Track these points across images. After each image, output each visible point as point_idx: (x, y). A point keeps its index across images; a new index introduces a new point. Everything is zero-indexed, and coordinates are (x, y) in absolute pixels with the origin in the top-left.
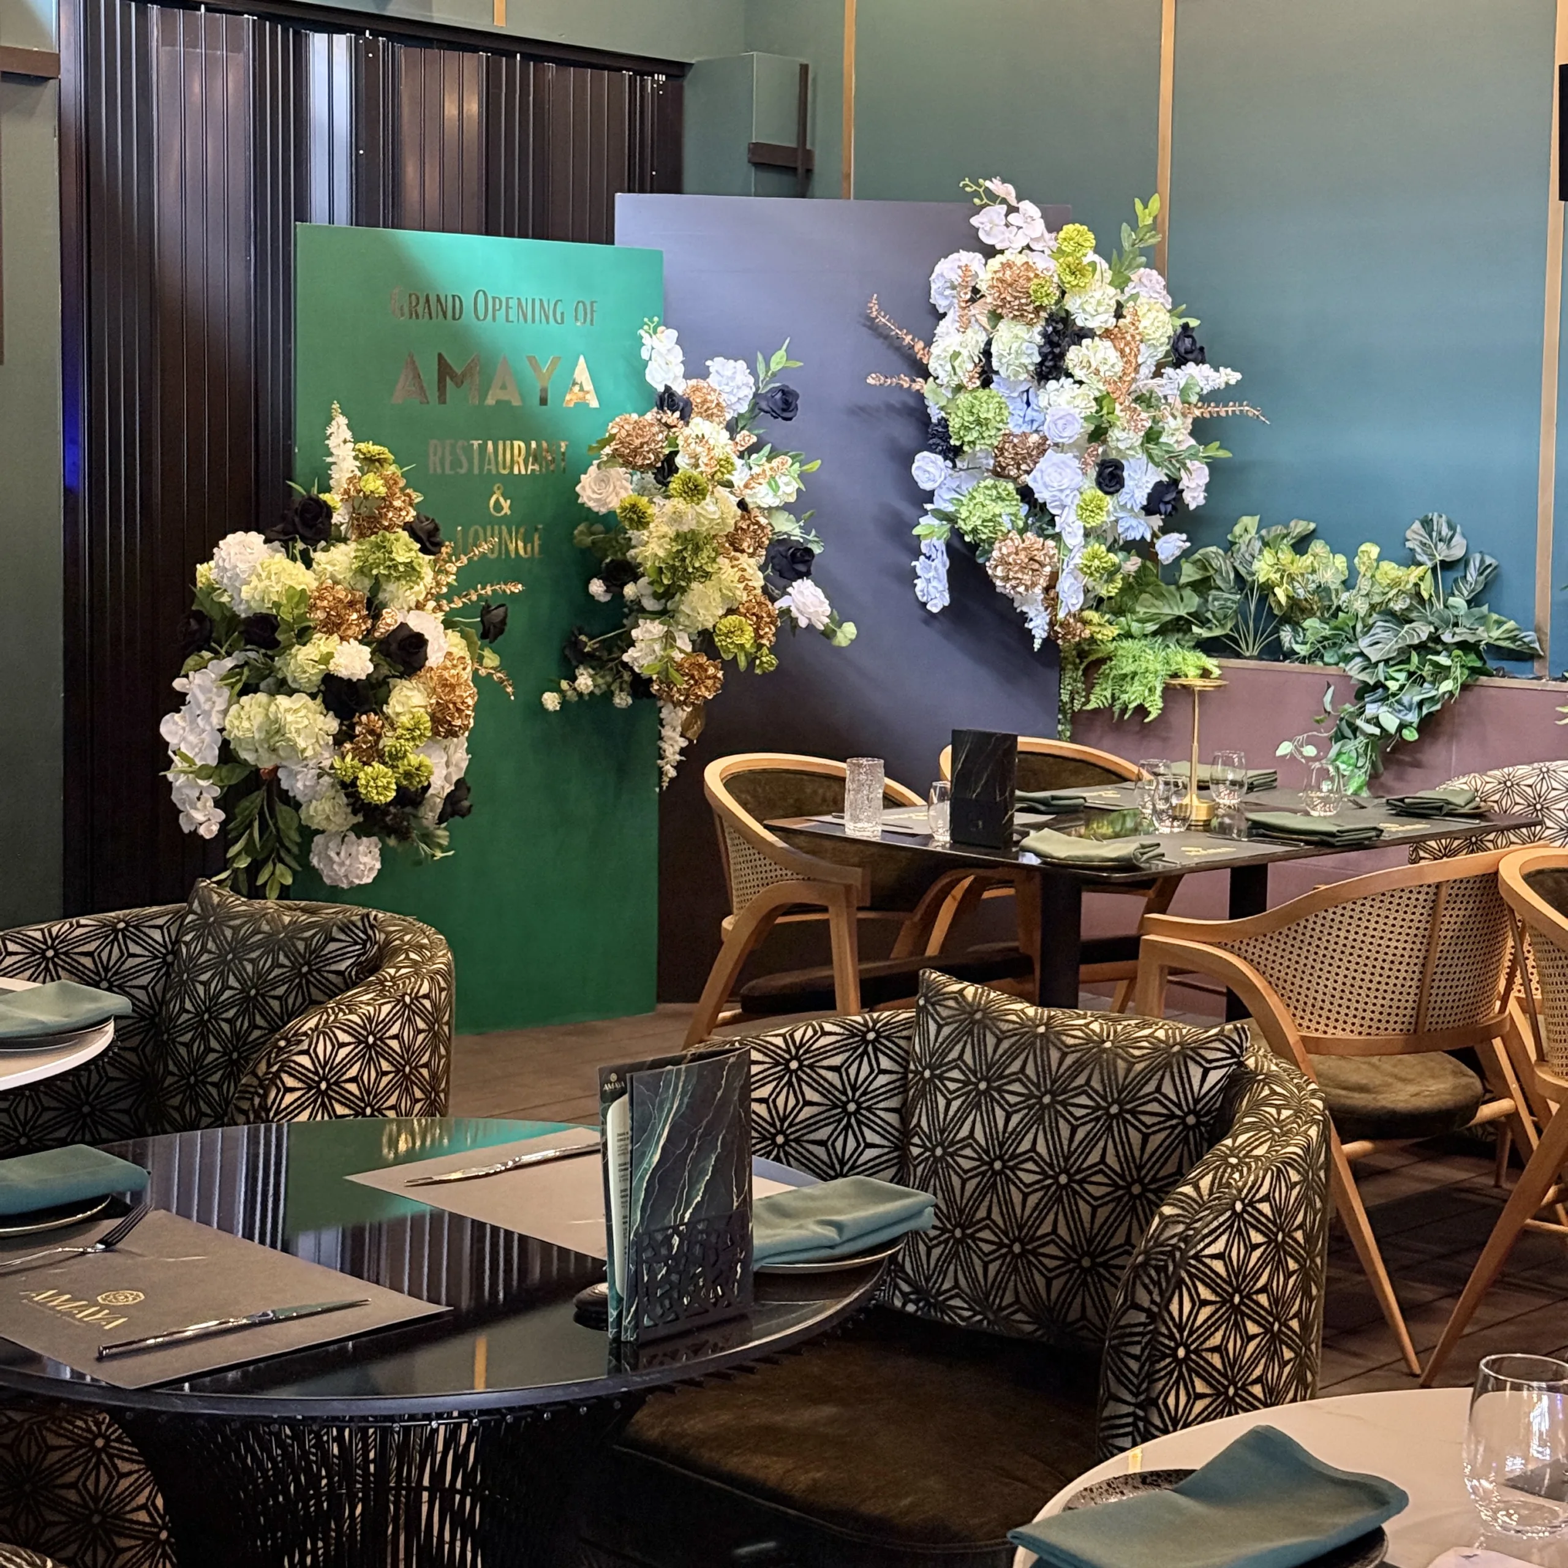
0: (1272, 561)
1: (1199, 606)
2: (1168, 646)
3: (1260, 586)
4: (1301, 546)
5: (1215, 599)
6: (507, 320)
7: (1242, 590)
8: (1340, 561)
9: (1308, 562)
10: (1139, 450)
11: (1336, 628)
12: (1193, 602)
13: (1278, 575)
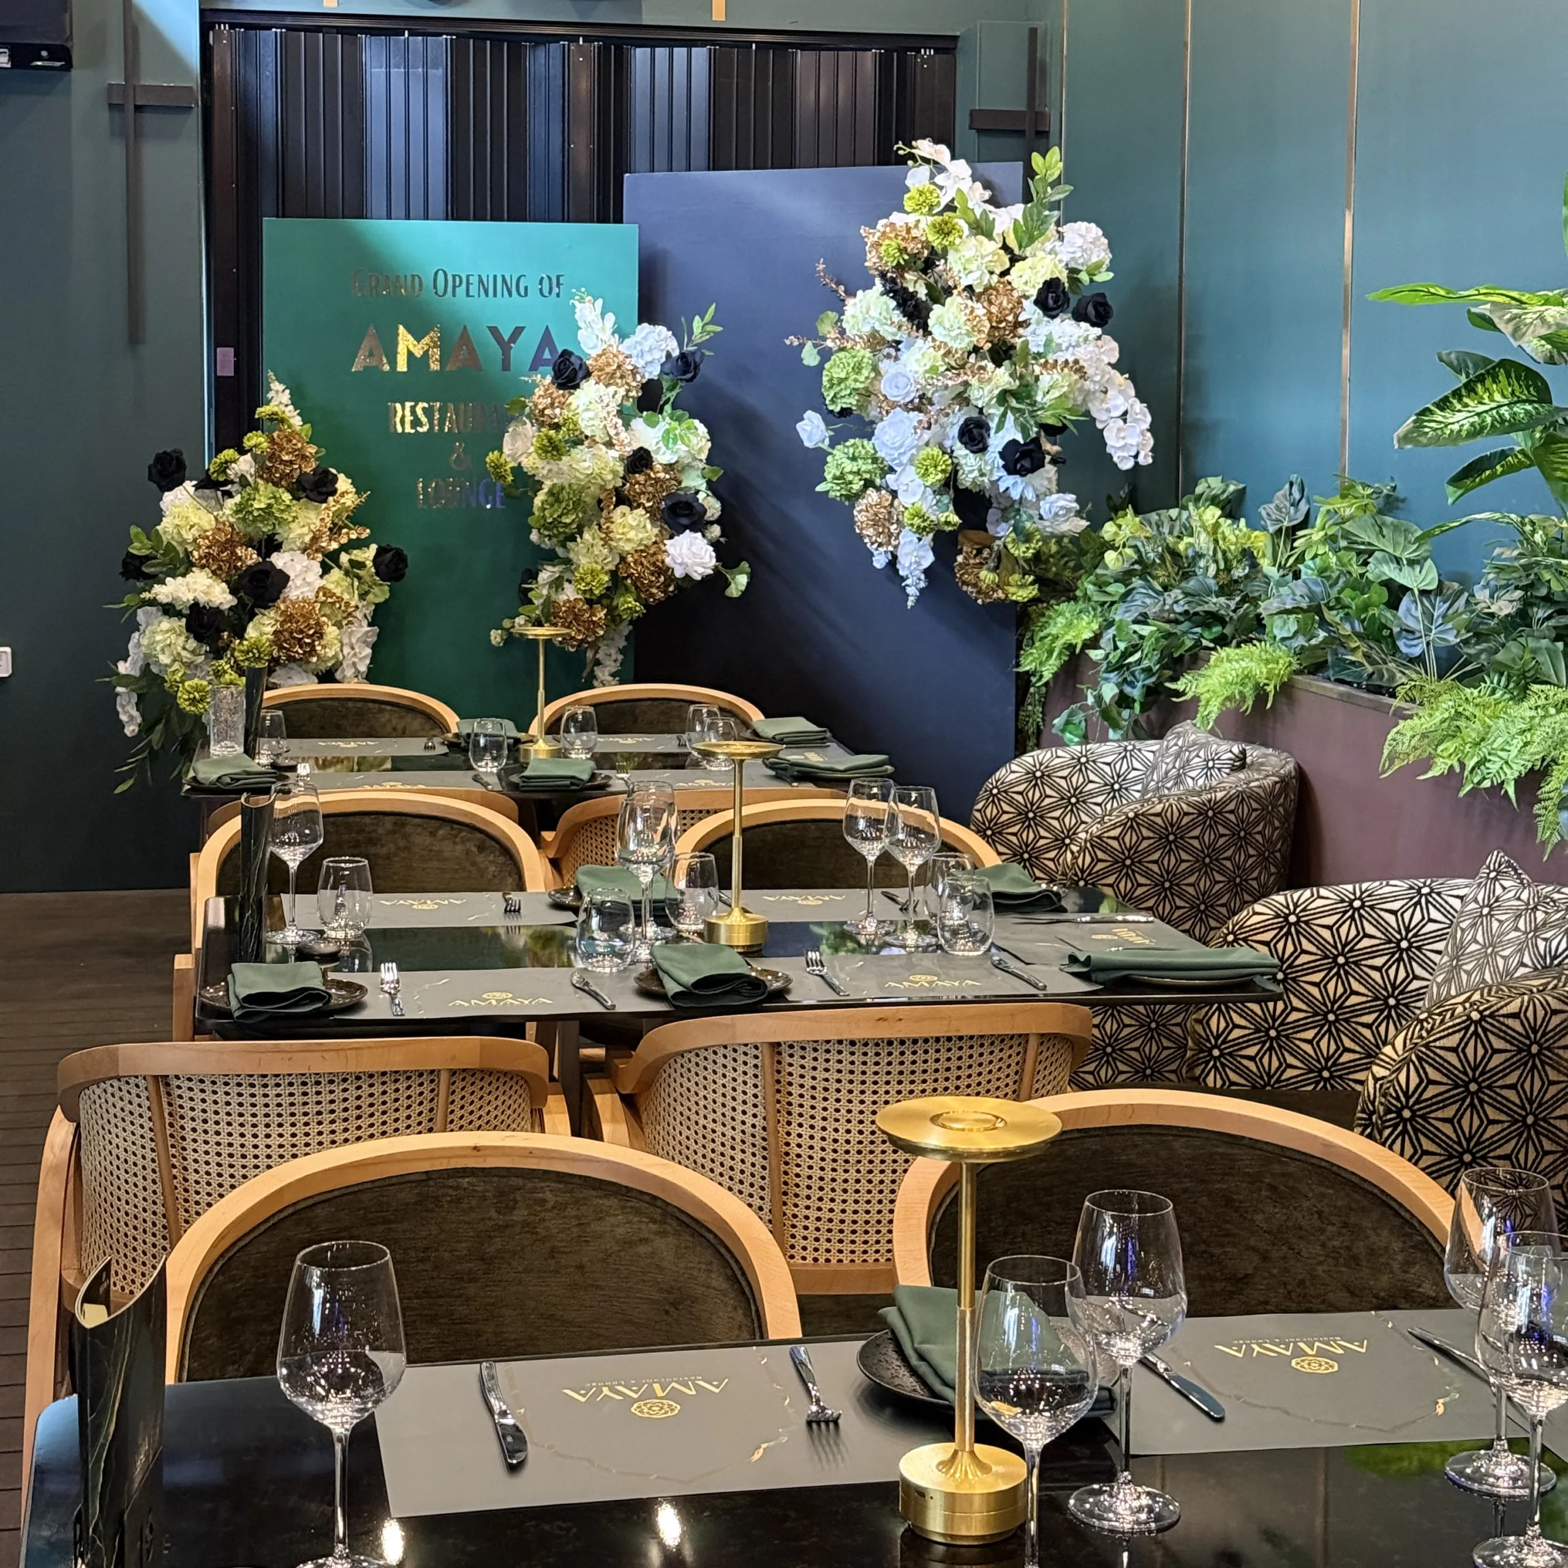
6: (468, 295)
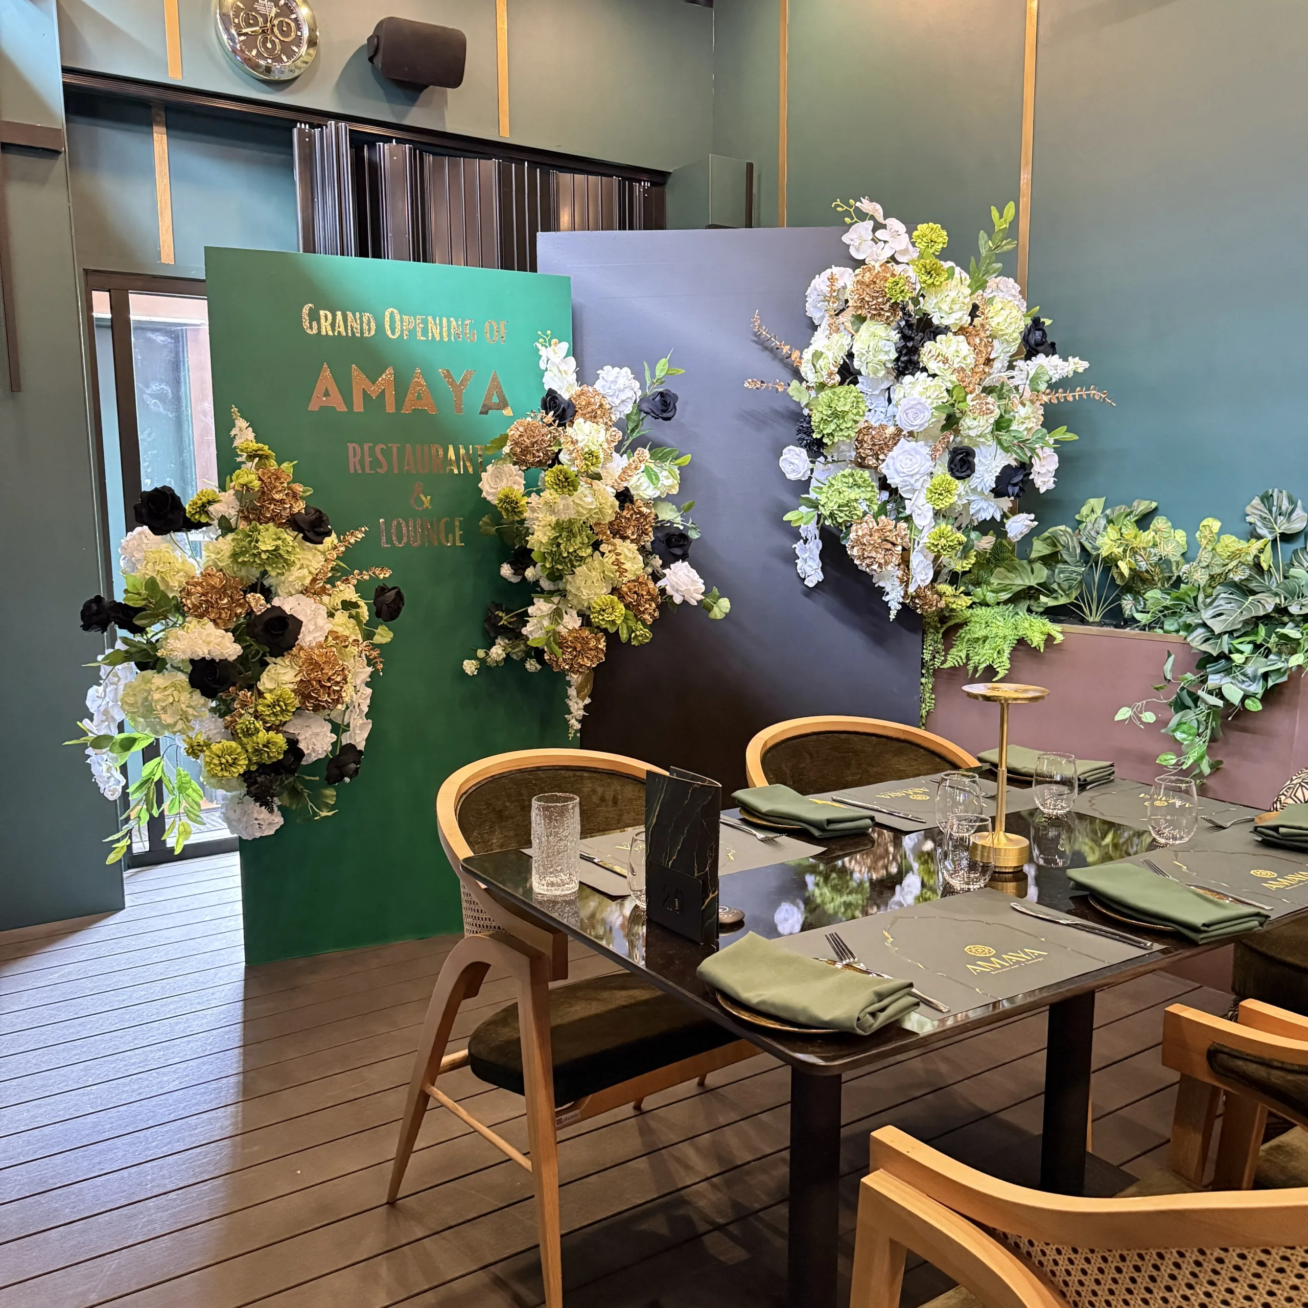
0: (1116, 536)
1: (1048, 578)
2: (1017, 614)
3: (1104, 559)
4: (1144, 522)
5: (1061, 572)
7: (1087, 563)
8: (1180, 536)
9: (1150, 537)
10: (989, 437)
11: (1178, 599)
12: (1042, 573)
13: (1121, 550)
